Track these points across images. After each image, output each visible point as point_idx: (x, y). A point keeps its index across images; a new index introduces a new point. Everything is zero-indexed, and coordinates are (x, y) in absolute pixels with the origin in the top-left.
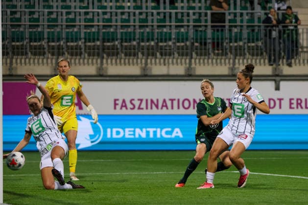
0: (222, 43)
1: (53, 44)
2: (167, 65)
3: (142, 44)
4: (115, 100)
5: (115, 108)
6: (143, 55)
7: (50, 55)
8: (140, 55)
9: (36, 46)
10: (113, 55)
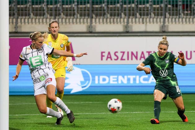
0: (191, 5)
1: (51, 6)
2: (145, 23)
3: (125, 6)
4: (102, 53)
5: (102, 59)
6: (125, 15)
7: (48, 16)
8: (123, 15)
9: (37, 8)
10: (101, 15)
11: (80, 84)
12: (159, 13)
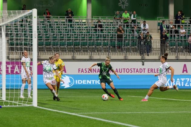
0: (121, 46)
1: (55, 47)
2: (100, 55)
3: (90, 47)
4: (79, 69)
5: (79, 72)
6: (90, 51)
7: (53, 51)
8: (89, 51)
9: (48, 47)
10: (78, 51)
11: (68, 84)
12: (106, 50)
